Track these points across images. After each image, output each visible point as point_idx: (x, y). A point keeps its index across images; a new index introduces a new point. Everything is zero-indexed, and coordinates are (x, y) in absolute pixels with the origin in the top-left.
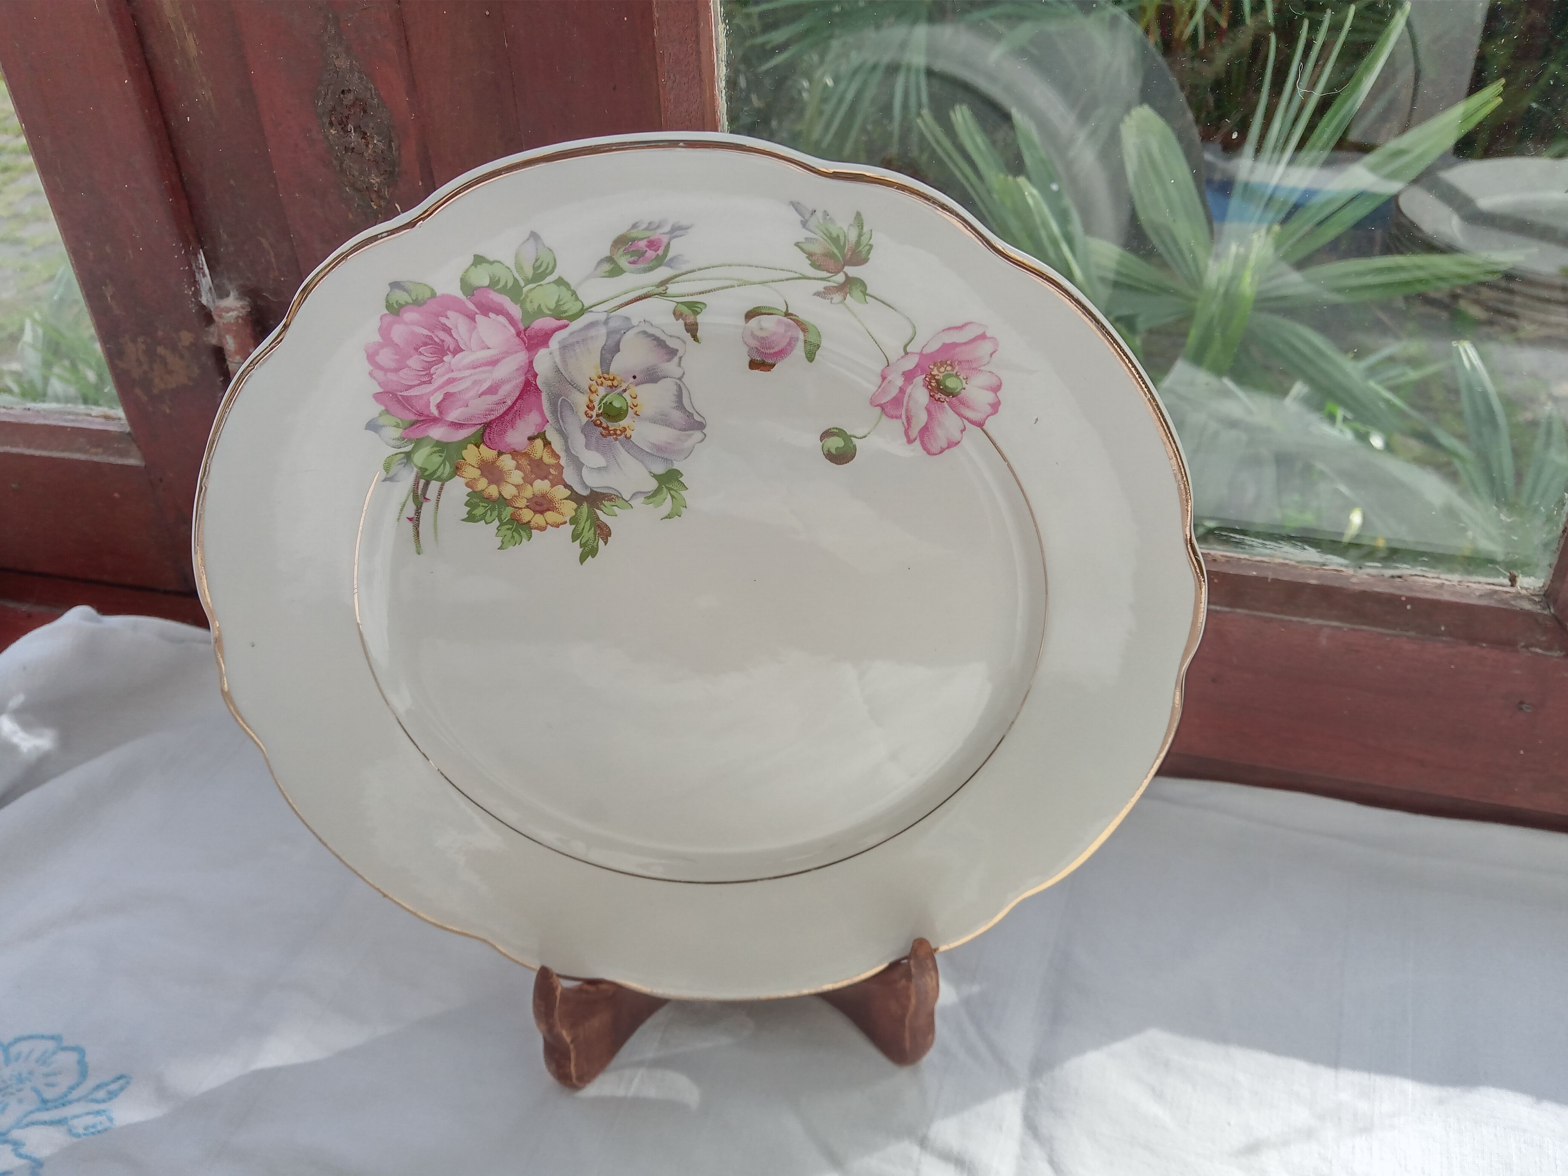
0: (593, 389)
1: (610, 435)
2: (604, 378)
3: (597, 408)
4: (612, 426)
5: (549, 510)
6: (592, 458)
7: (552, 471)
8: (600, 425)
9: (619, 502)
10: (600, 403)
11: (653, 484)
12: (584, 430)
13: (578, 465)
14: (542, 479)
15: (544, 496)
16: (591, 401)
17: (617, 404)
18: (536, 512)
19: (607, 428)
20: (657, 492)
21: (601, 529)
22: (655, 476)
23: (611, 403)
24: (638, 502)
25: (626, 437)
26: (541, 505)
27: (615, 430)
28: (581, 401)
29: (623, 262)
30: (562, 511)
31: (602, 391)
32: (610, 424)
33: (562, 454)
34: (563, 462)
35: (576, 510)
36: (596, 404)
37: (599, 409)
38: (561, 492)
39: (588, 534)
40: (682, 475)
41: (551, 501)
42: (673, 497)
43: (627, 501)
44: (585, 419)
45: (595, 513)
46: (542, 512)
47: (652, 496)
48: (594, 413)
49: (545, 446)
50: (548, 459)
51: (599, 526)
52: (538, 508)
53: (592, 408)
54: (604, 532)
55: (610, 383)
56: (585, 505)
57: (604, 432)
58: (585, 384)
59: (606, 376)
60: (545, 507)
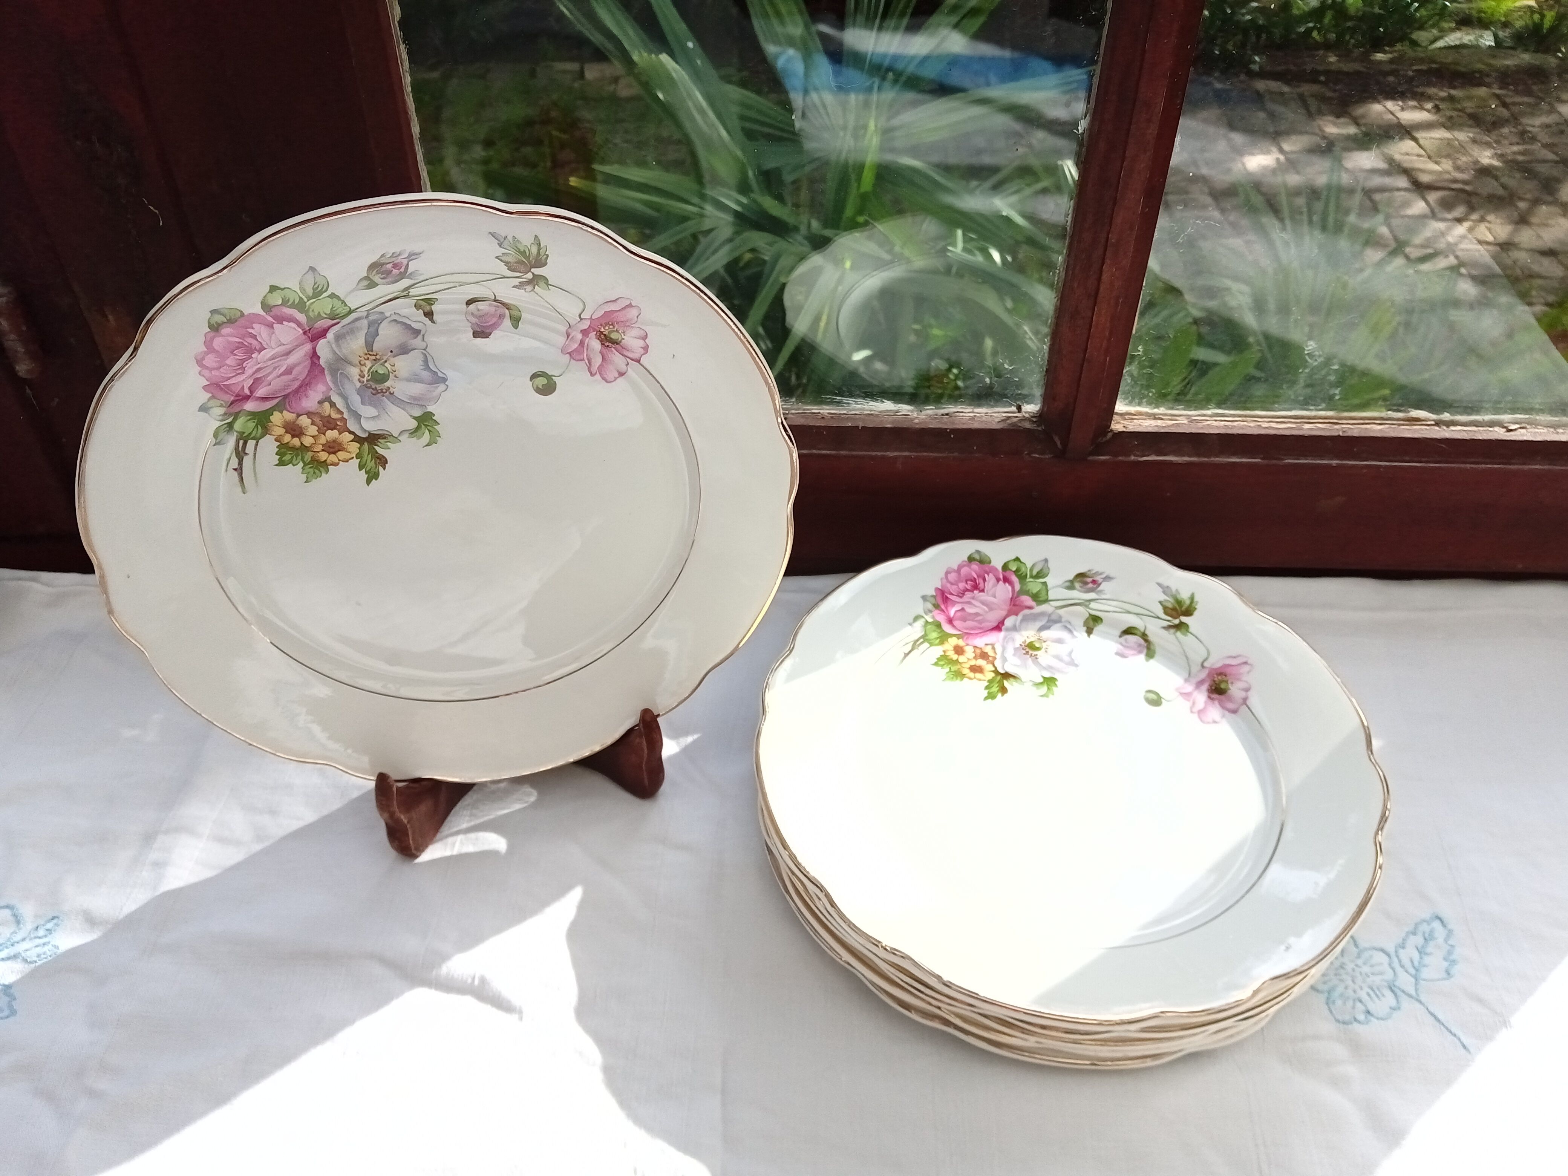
0: (362, 363)
1: (379, 393)
2: (370, 355)
3: (366, 376)
4: (379, 387)
5: (339, 451)
6: (367, 411)
7: (338, 423)
8: (370, 387)
9: (390, 439)
10: (368, 372)
11: (414, 424)
12: (359, 391)
13: (358, 417)
14: (332, 430)
15: (334, 441)
16: (362, 371)
17: (381, 372)
18: (330, 453)
19: (376, 389)
20: (417, 429)
21: (380, 460)
22: (414, 418)
23: (376, 371)
24: (404, 438)
25: (390, 393)
26: (333, 448)
27: (382, 390)
28: (354, 372)
29: (376, 279)
30: (350, 450)
31: (369, 364)
32: (377, 386)
33: (345, 411)
34: (345, 416)
35: (359, 449)
36: (365, 372)
37: (368, 376)
38: (346, 437)
39: (371, 464)
40: (434, 415)
41: (340, 444)
42: (429, 431)
43: (396, 438)
44: (358, 385)
45: (374, 448)
46: (334, 453)
47: (415, 432)
48: (365, 379)
49: (331, 407)
50: (335, 415)
51: (378, 458)
52: (331, 450)
53: (363, 377)
54: (382, 461)
55: (374, 357)
56: (366, 444)
57: (374, 392)
58: (356, 360)
59: (371, 353)
60: (336, 449)
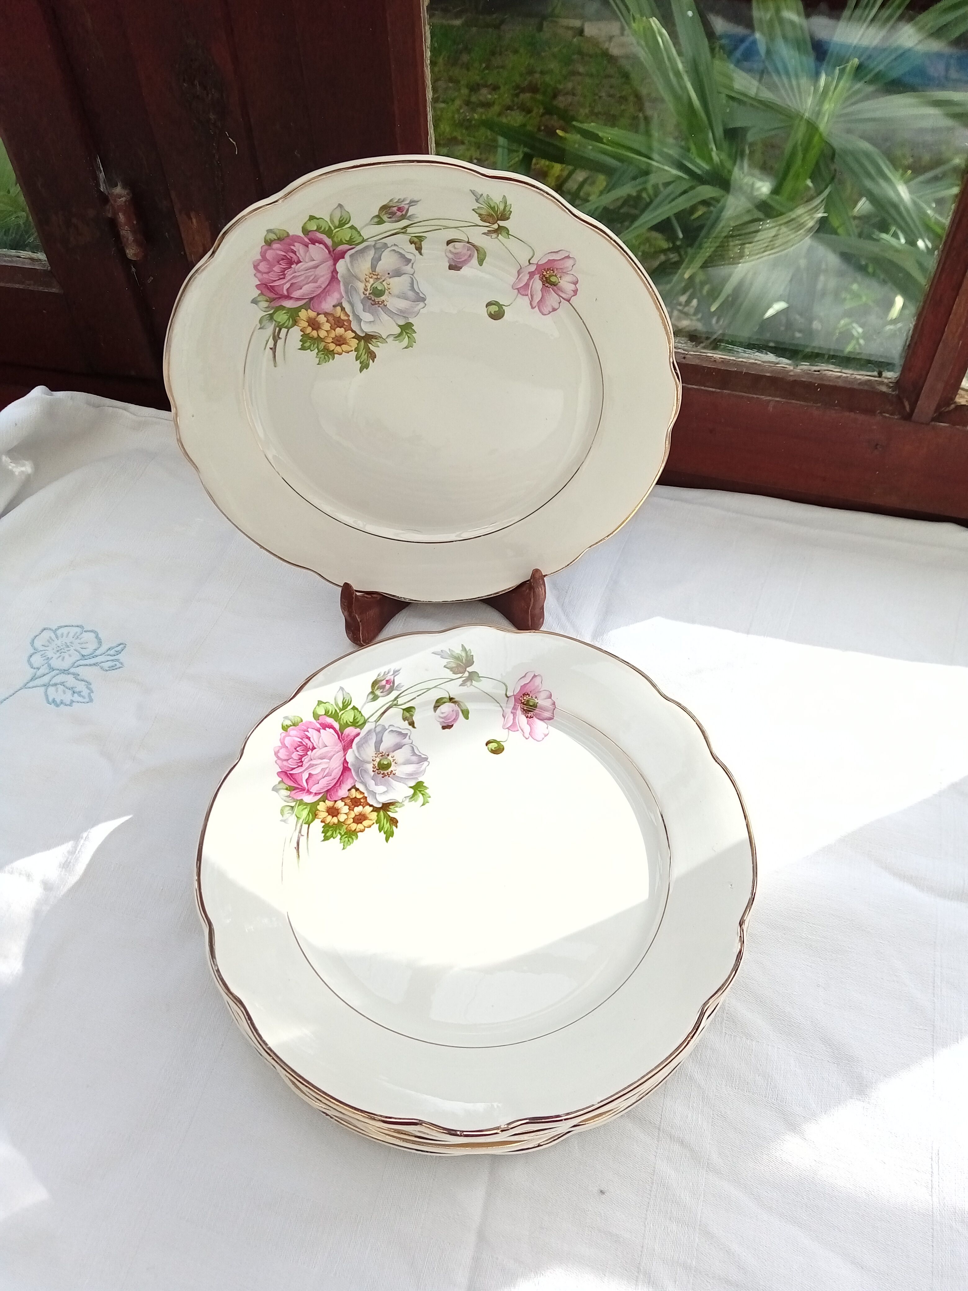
0: (367, 280)
1: (376, 304)
2: (373, 274)
3: (369, 290)
4: (377, 300)
5: (343, 344)
6: (366, 317)
7: (345, 323)
8: (370, 299)
9: (380, 340)
10: (371, 287)
11: (398, 330)
12: (362, 302)
13: (359, 320)
14: (340, 328)
15: (341, 336)
16: (366, 286)
17: (379, 288)
18: (337, 345)
19: (374, 301)
20: (400, 335)
21: (371, 354)
22: (399, 326)
23: (376, 287)
24: (390, 340)
25: (384, 305)
26: (340, 341)
27: (379, 302)
28: (361, 286)
29: (385, 218)
30: (351, 344)
31: (372, 281)
32: (376, 298)
33: (351, 315)
34: (351, 318)
35: (358, 344)
36: (369, 288)
37: (370, 290)
38: (350, 334)
39: (364, 357)
40: (413, 326)
41: (345, 339)
42: (409, 337)
43: (384, 339)
44: (363, 296)
45: (368, 346)
46: (340, 345)
47: (398, 337)
48: (368, 293)
49: (342, 310)
50: (343, 317)
51: (370, 352)
52: (338, 343)
53: (366, 290)
54: (372, 356)
55: (375, 277)
56: (363, 341)
57: (373, 303)
58: (363, 278)
59: (374, 273)
60: (341, 342)
